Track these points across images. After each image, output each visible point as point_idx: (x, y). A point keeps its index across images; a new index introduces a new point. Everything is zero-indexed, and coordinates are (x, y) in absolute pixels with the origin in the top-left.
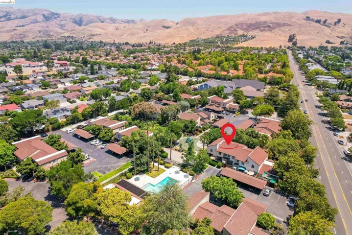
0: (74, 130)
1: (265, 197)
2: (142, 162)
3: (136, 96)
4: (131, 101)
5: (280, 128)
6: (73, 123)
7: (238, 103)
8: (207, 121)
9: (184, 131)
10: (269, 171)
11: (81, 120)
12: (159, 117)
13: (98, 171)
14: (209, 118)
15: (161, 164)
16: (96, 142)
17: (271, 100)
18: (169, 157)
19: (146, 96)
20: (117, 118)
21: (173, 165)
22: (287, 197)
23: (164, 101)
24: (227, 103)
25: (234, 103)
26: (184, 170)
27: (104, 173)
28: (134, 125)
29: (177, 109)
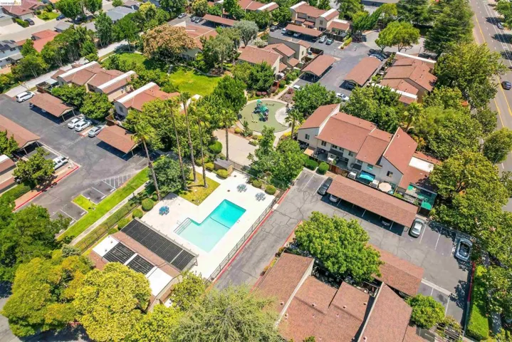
0: (33, 93)
1: (412, 239)
2: (171, 177)
3: (151, 9)
4: (143, 20)
5: (433, 78)
6: (29, 77)
7: (347, 18)
8: (293, 62)
9: (249, 88)
10: (420, 182)
11: (44, 69)
12: (200, 57)
13: (85, 194)
14: (296, 56)
15: (210, 170)
16: (77, 122)
17: (410, 11)
18: (224, 152)
19: (172, 7)
20: (115, 65)
21: (234, 169)
22: (453, 236)
23: (208, 17)
24: (326, 20)
25: (340, 18)
26: (255, 182)
27: (98, 199)
28: (149, 81)
29: (235, 40)
